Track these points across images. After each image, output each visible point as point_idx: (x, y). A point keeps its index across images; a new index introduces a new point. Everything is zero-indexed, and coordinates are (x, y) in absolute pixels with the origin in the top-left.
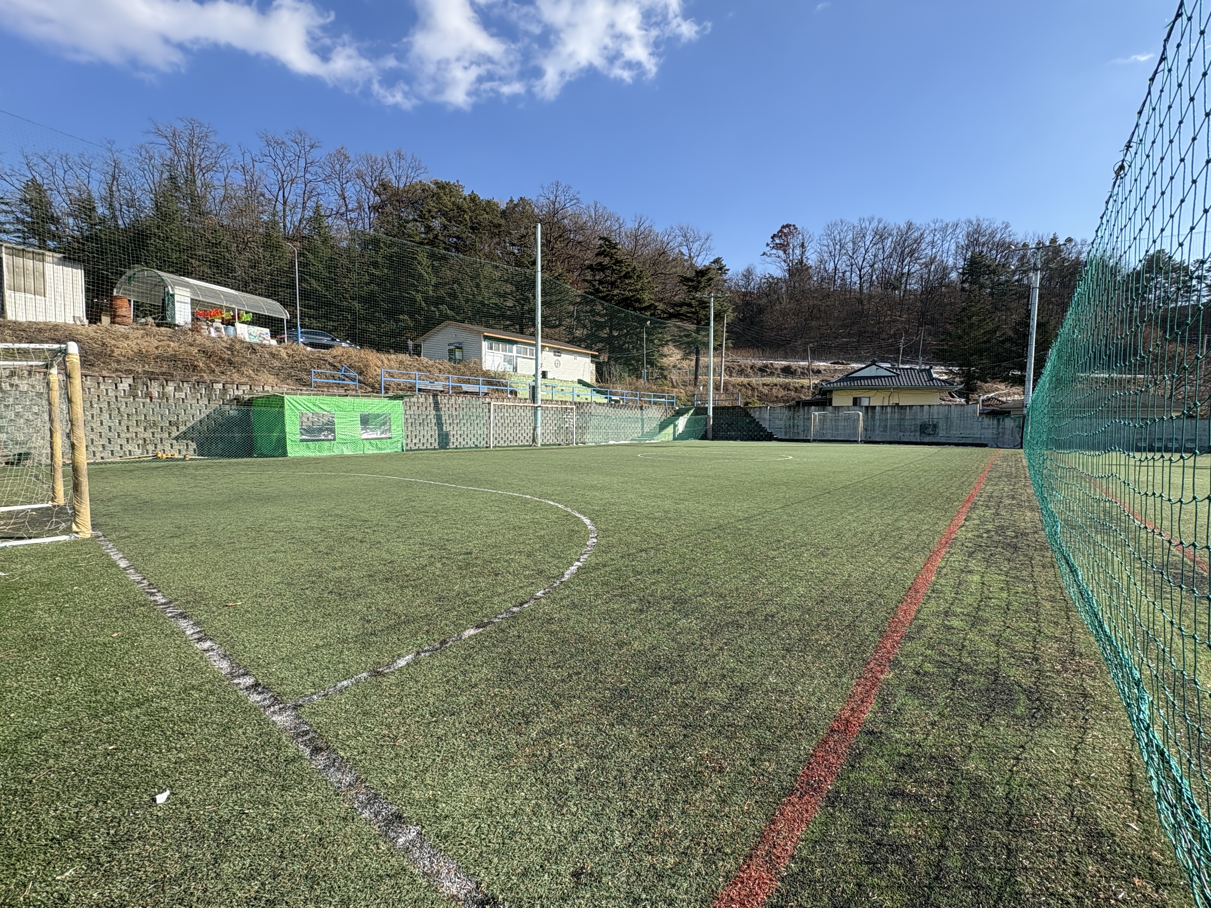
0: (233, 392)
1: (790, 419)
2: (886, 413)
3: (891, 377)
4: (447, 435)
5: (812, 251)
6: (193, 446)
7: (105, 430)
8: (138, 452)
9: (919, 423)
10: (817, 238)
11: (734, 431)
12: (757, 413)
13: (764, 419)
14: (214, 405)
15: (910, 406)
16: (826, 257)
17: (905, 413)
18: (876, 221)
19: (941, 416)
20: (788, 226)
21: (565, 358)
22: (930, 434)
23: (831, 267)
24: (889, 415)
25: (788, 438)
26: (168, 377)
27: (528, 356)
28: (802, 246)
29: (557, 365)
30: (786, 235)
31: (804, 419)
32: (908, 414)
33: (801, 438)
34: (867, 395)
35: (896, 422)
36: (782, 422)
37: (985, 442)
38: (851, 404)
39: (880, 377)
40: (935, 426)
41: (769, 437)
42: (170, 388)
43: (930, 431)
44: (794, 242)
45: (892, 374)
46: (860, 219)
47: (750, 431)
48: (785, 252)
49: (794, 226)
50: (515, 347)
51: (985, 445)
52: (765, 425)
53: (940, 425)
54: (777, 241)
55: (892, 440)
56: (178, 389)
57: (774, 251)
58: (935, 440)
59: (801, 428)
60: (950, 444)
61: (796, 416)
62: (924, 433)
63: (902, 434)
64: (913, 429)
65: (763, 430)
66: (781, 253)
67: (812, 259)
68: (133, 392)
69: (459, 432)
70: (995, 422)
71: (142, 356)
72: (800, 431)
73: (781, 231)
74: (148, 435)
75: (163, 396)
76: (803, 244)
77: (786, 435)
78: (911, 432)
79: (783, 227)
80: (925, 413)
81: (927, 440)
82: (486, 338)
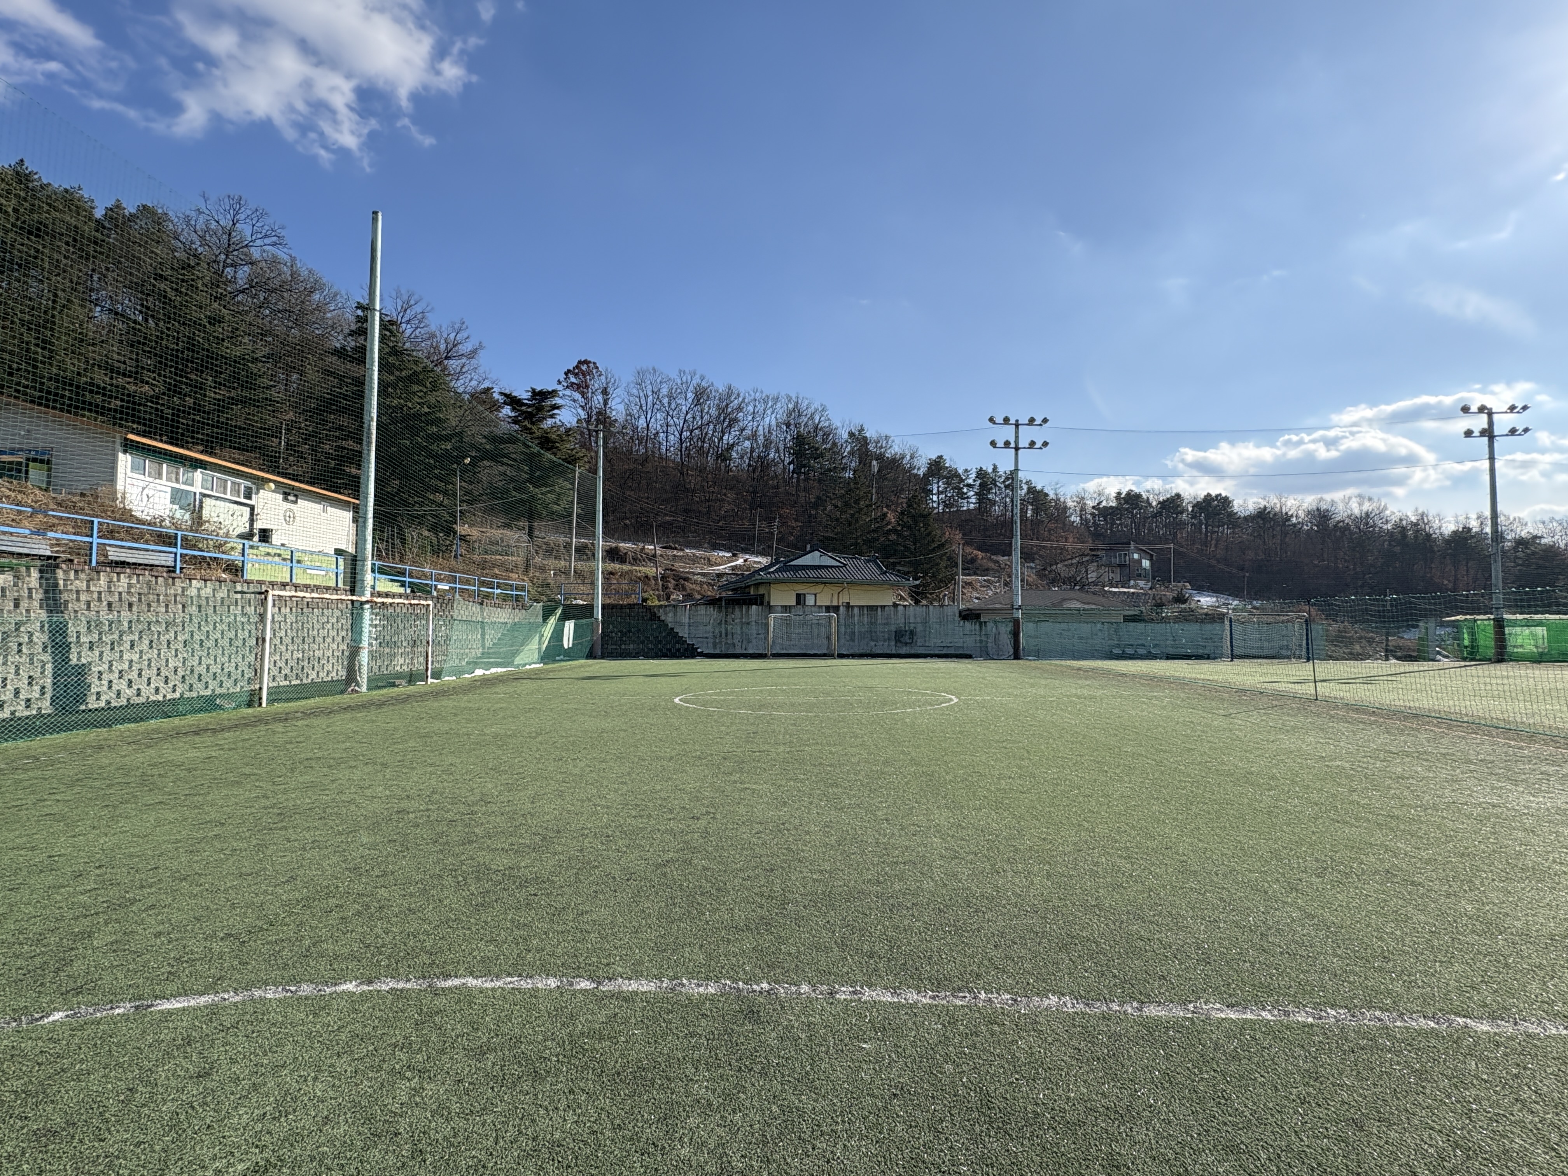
1: (720, 624)
2: (853, 616)
3: (837, 567)
4: (82, 671)
5: (618, 400)
9: (893, 628)
10: (624, 385)
11: (634, 642)
12: (671, 615)
13: (681, 624)
15: (881, 606)
16: (635, 410)
17: (876, 616)
18: (698, 376)
19: (918, 620)
20: (586, 362)
21: (305, 507)
22: (906, 644)
23: (642, 423)
24: (856, 618)
25: (718, 651)
27: (228, 496)
28: (605, 392)
29: (289, 519)
30: (584, 375)
31: (742, 623)
32: (879, 617)
33: (738, 651)
34: (813, 590)
35: (865, 628)
36: (709, 628)
37: (968, 653)
38: (794, 603)
39: (827, 567)
40: (912, 633)
41: (690, 652)
43: (906, 639)
44: (596, 384)
45: (838, 564)
46: (680, 371)
47: (660, 642)
48: (583, 395)
49: (594, 363)
50: (198, 475)
51: (969, 657)
52: (683, 632)
53: (918, 630)
54: (573, 379)
55: (861, 651)
57: (568, 392)
58: (913, 652)
59: (737, 638)
60: (932, 656)
61: (729, 619)
62: (900, 642)
63: (873, 643)
64: (886, 636)
65: (680, 640)
66: (577, 396)
67: (617, 410)
69: (117, 667)
70: (977, 627)
72: (736, 641)
73: (577, 367)
76: (606, 389)
77: (715, 647)
78: (885, 641)
79: (580, 362)
80: (899, 614)
81: (904, 650)
82: (129, 447)
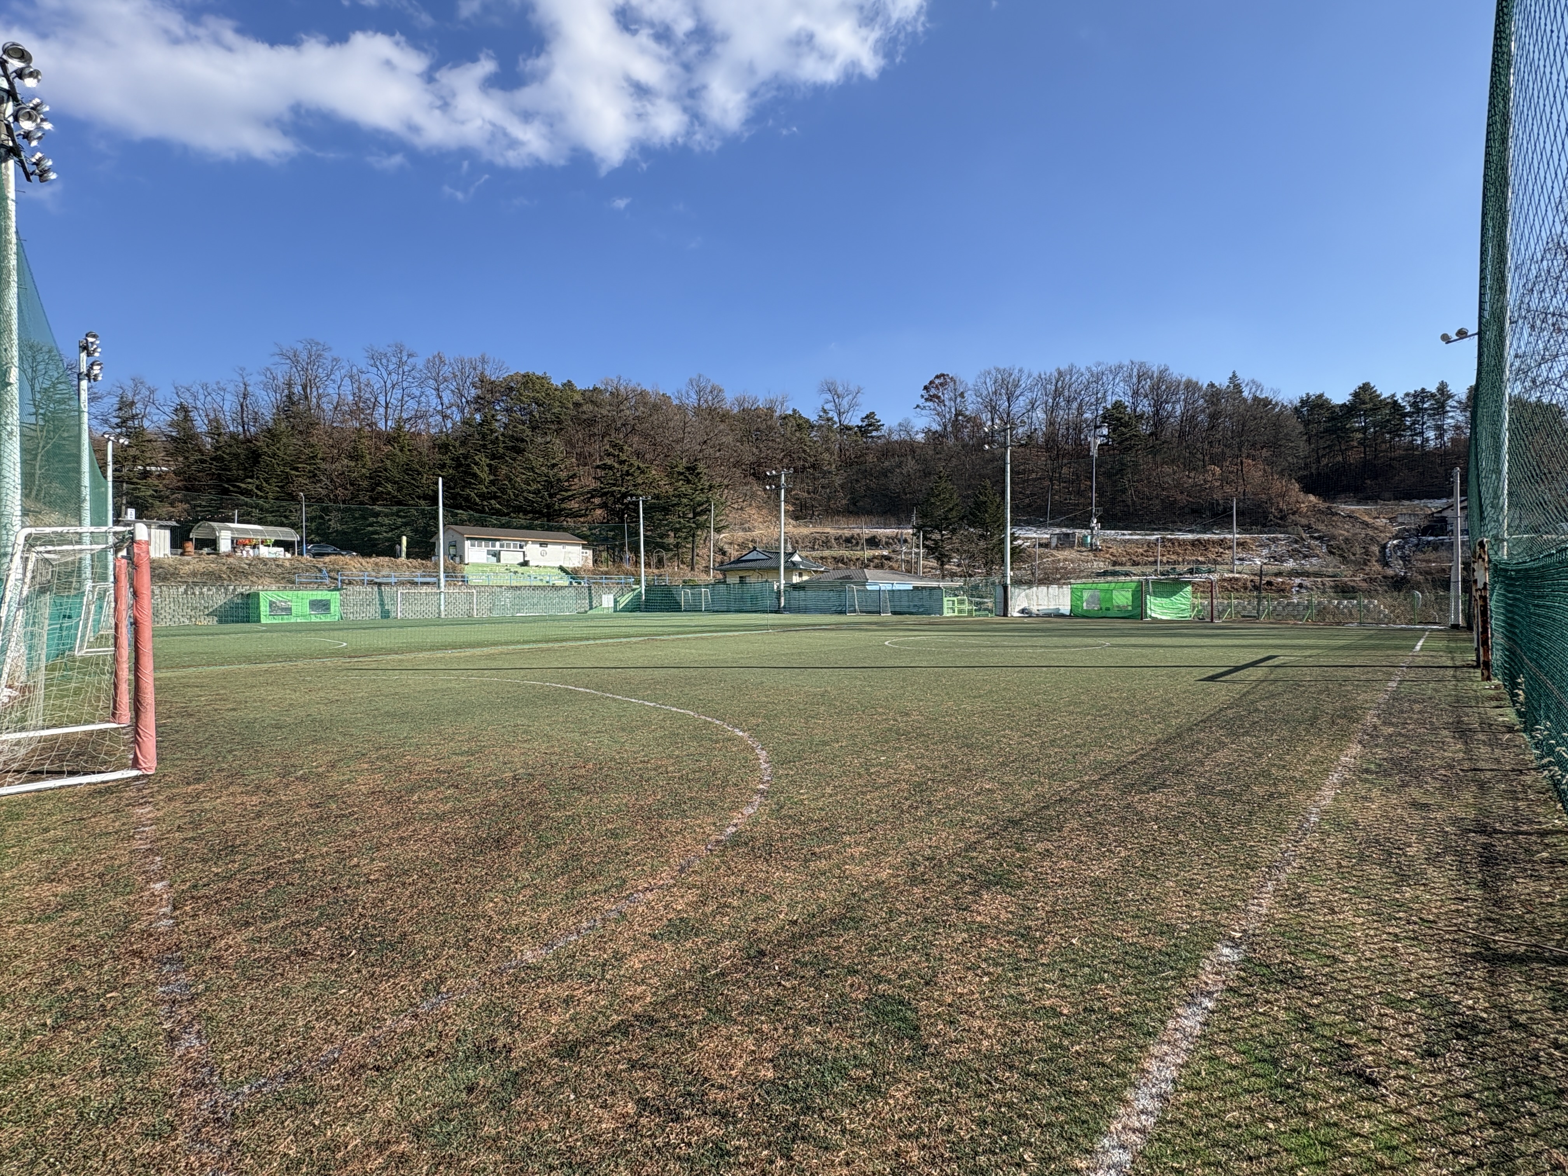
0: (239, 590)
6: (216, 619)
7: (171, 611)
8: (187, 622)
14: (229, 597)
20: (942, 375)
21: (552, 548)
26: (205, 584)
27: (512, 549)
29: (543, 554)
30: (938, 386)
42: (205, 589)
49: (949, 374)
50: (497, 543)
56: (209, 590)
57: (929, 404)
68: (186, 592)
71: (194, 574)
73: (934, 381)
74: (193, 613)
75: (201, 593)
79: (937, 377)
82: (468, 539)
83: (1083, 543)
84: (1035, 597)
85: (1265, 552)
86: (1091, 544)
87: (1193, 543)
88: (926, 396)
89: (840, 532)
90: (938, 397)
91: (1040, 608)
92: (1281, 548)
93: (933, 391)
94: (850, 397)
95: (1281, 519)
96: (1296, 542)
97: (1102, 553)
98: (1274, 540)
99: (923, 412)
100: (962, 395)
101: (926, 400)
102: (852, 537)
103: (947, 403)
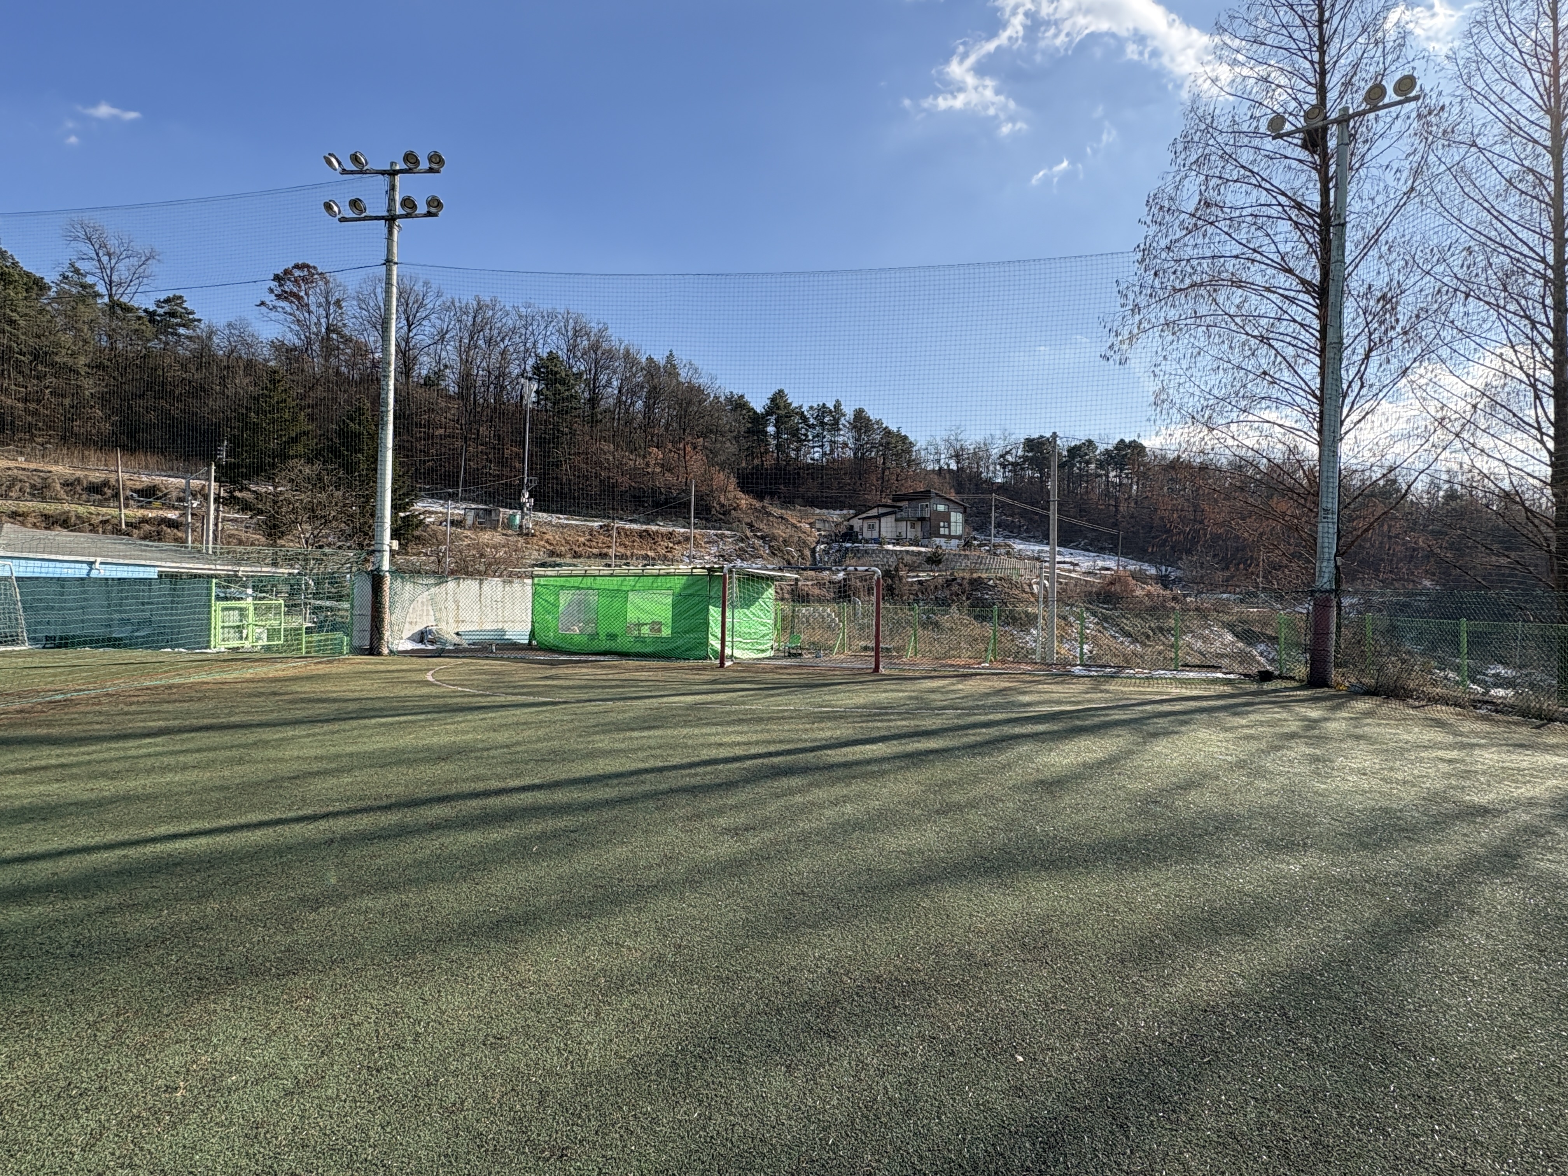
79: (297, 266)
83: (509, 524)
84: (451, 605)
85: (714, 550)
86: (521, 527)
87: (641, 535)
88: (278, 291)
89: (79, 474)
90: (299, 298)
91: (462, 628)
92: (729, 547)
93: (289, 286)
94: (134, 261)
95: (724, 514)
96: (742, 540)
97: (535, 540)
98: (722, 537)
99: (273, 314)
100: (338, 303)
101: (279, 297)
102: (106, 484)
103: (313, 308)
